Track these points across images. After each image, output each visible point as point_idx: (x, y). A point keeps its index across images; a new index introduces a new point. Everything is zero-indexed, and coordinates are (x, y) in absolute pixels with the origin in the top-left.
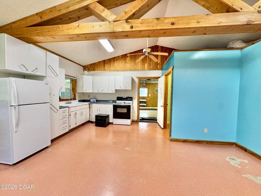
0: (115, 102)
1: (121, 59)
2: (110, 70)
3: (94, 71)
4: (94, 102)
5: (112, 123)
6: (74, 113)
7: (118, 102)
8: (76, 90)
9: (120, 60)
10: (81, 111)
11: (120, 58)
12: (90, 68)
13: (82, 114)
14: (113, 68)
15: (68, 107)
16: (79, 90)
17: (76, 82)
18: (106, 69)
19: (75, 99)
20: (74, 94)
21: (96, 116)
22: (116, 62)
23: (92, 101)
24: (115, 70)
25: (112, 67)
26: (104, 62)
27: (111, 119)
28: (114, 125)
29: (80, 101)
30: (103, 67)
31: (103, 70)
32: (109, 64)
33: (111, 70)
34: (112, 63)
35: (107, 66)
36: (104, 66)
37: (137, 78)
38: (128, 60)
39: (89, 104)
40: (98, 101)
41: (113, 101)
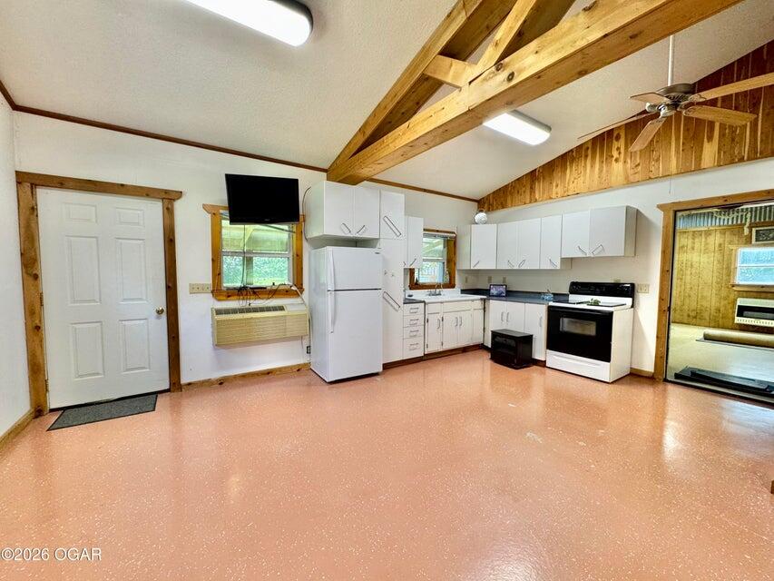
0: (562, 298)
1: (589, 152)
2: (551, 198)
3: (503, 208)
4: (499, 296)
5: (542, 364)
6: (439, 317)
7: (573, 298)
8: (455, 264)
9: (586, 156)
10: (458, 315)
11: (588, 148)
12: (493, 202)
13: (459, 323)
14: (560, 190)
15: (424, 302)
16: (463, 264)
17: (455, 243)
18: (537, 197)
19: (451, 285)
20: (450, 273)
21: (495, 335)
22: (571, 167)
23: (494, 291)
24: (566, 196)
25: (557, 186)
26: (533, 176)
27: (540, 350)
28: (548, 370)
29: (463, 291)
30: (528, 191)
31: (528, 201)
32: (547, 178)
33: (554, 196)
34: (557, 174)
35: (539, 187)
36: (531, 188)
37: (660, 207)
38: (618, 149)
39: (484, 300)
40: (510, 295)
41: (554, 294)
